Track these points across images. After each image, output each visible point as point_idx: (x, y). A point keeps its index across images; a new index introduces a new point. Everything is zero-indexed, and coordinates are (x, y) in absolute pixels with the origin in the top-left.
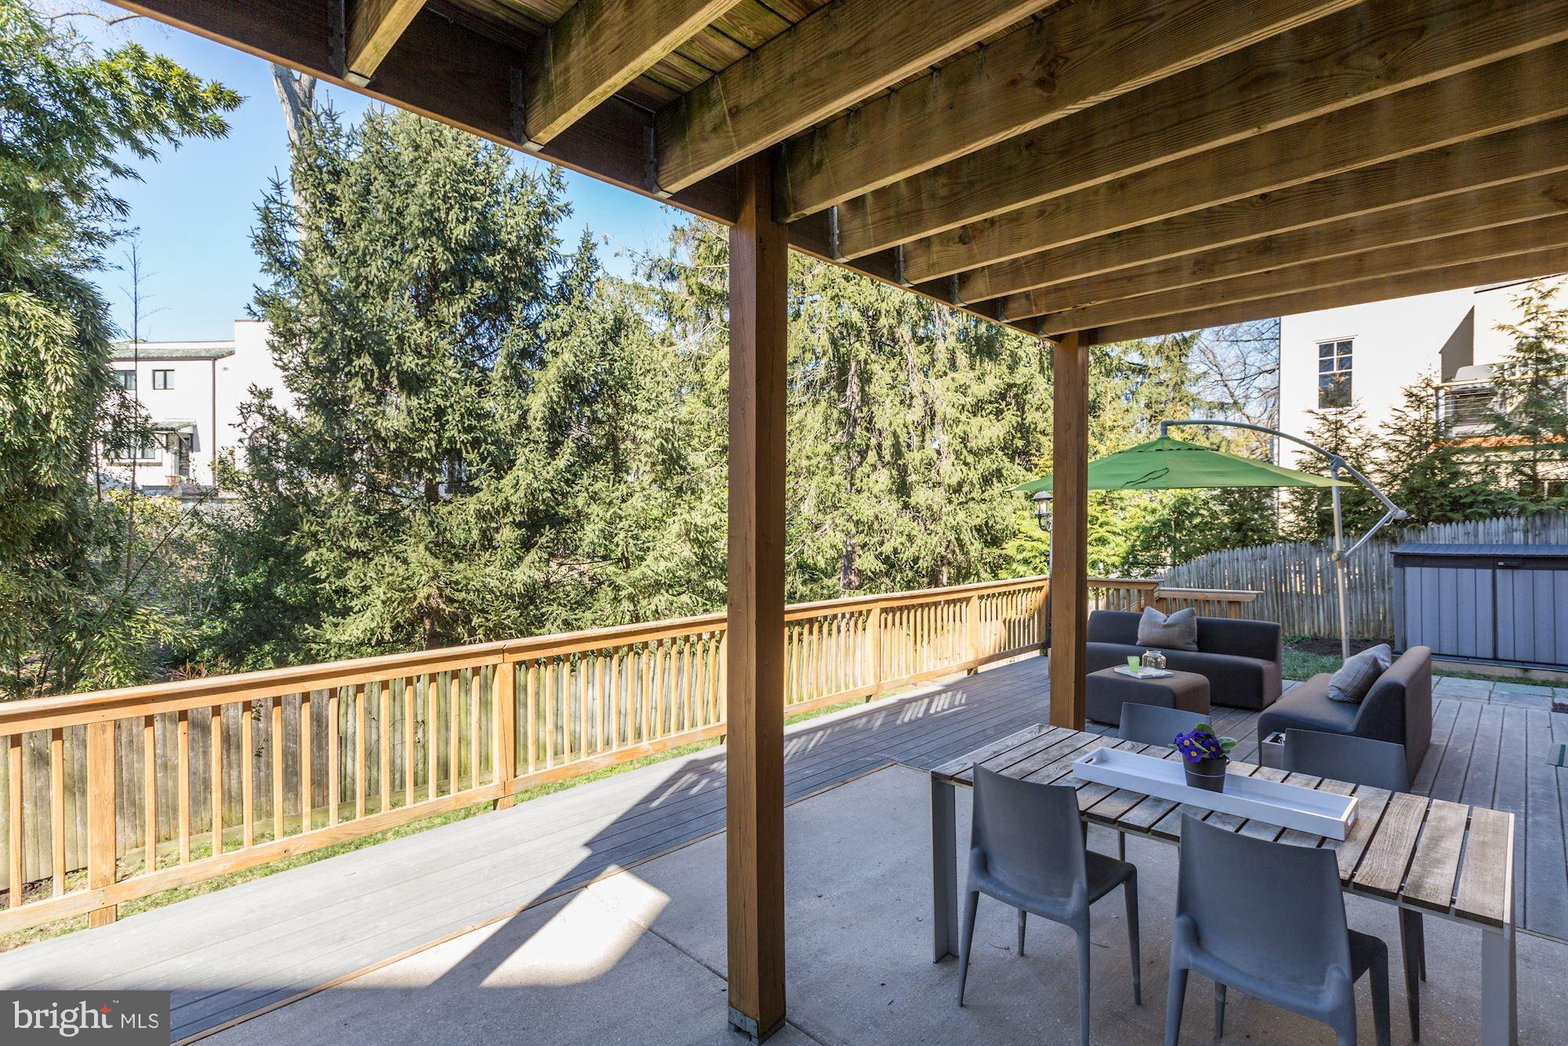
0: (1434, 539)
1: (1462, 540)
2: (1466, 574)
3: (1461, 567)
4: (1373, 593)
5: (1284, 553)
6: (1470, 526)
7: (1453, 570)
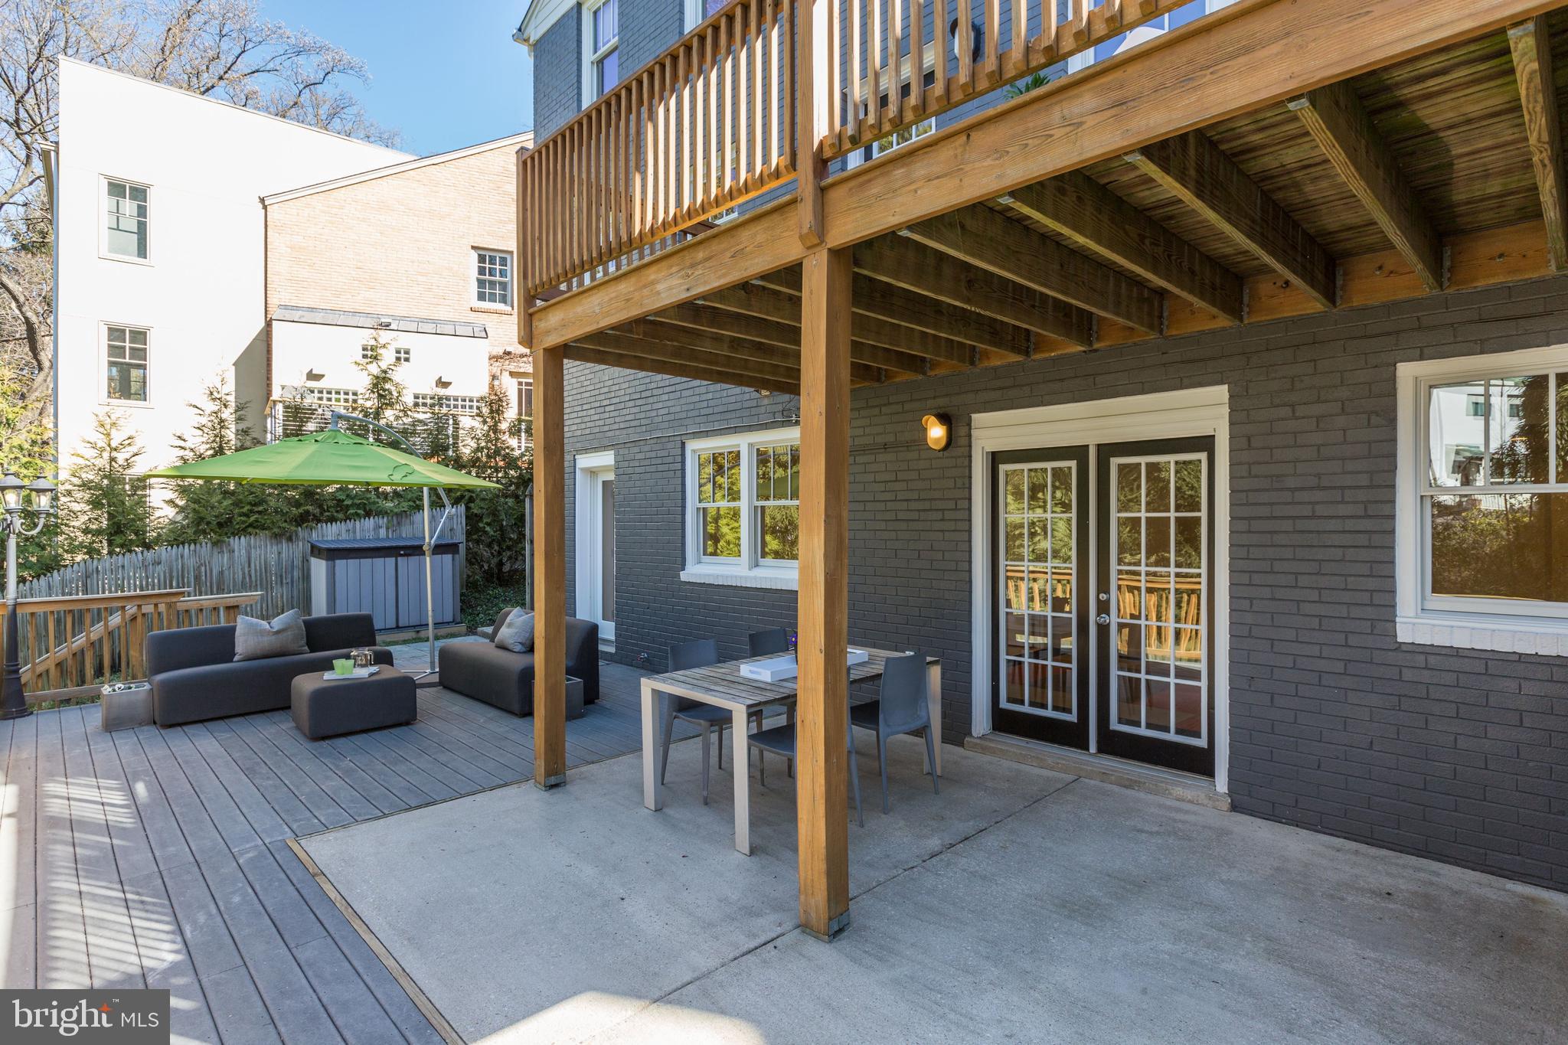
0: (323, 536)
1: (344, 536)
2: (379, 562)
3: (376, 557)
4: (272, 588)
5: (182, 556)
6: (350, 524)
7: (370, 560)
